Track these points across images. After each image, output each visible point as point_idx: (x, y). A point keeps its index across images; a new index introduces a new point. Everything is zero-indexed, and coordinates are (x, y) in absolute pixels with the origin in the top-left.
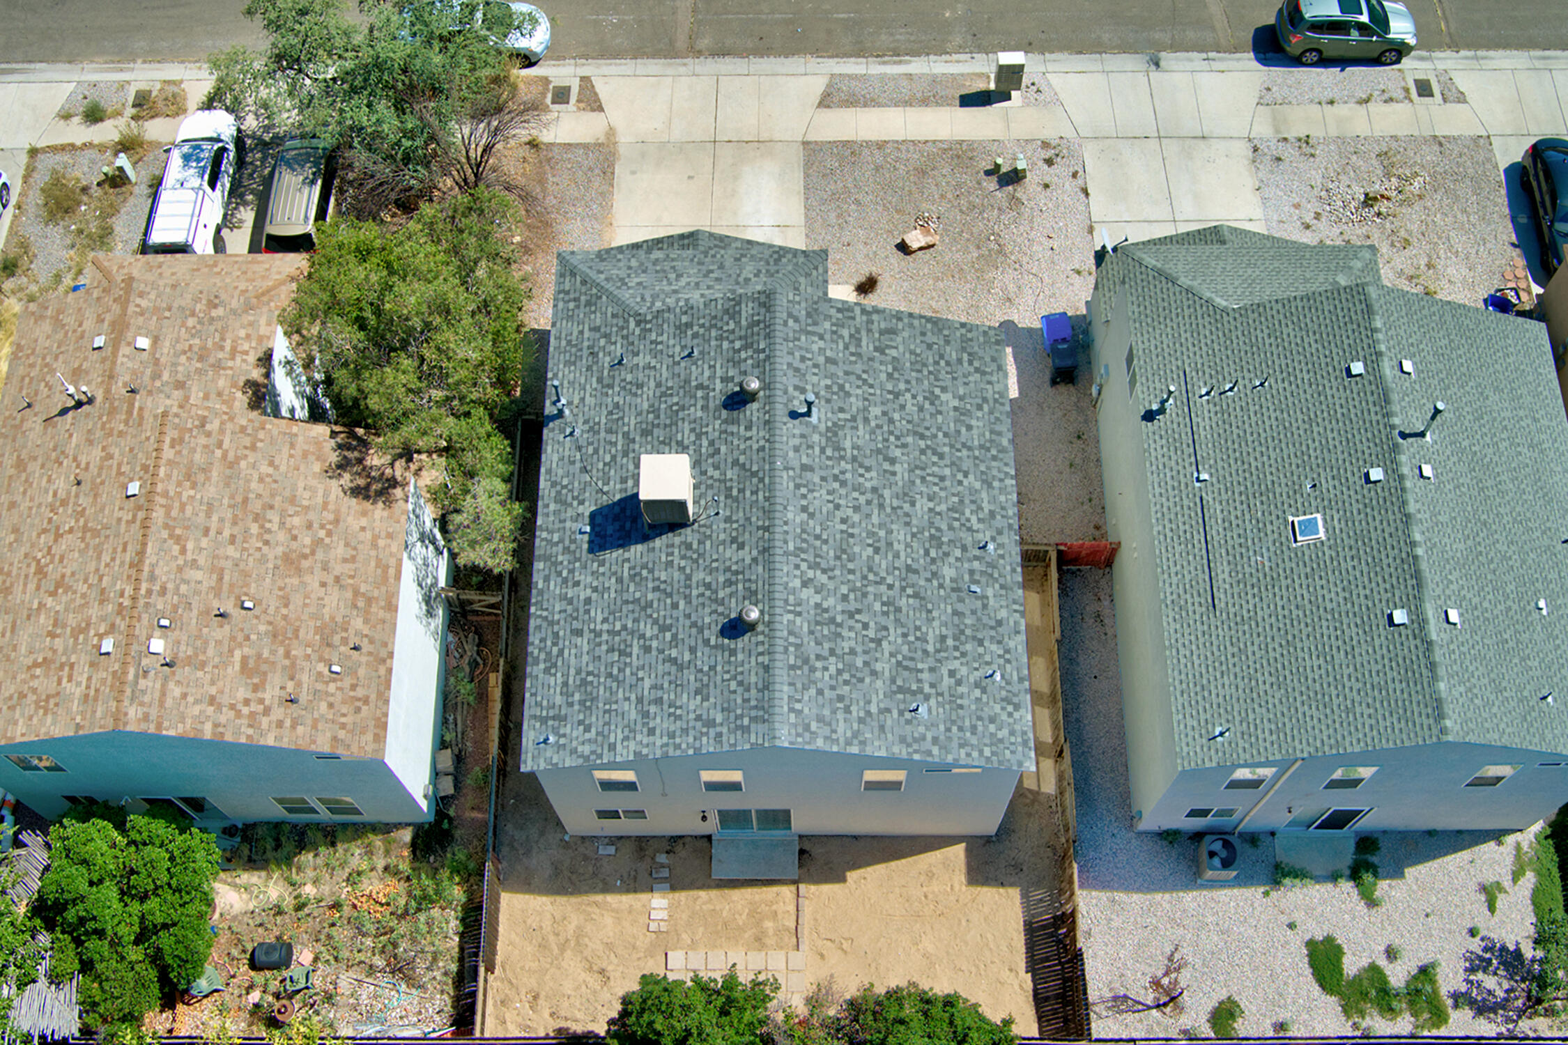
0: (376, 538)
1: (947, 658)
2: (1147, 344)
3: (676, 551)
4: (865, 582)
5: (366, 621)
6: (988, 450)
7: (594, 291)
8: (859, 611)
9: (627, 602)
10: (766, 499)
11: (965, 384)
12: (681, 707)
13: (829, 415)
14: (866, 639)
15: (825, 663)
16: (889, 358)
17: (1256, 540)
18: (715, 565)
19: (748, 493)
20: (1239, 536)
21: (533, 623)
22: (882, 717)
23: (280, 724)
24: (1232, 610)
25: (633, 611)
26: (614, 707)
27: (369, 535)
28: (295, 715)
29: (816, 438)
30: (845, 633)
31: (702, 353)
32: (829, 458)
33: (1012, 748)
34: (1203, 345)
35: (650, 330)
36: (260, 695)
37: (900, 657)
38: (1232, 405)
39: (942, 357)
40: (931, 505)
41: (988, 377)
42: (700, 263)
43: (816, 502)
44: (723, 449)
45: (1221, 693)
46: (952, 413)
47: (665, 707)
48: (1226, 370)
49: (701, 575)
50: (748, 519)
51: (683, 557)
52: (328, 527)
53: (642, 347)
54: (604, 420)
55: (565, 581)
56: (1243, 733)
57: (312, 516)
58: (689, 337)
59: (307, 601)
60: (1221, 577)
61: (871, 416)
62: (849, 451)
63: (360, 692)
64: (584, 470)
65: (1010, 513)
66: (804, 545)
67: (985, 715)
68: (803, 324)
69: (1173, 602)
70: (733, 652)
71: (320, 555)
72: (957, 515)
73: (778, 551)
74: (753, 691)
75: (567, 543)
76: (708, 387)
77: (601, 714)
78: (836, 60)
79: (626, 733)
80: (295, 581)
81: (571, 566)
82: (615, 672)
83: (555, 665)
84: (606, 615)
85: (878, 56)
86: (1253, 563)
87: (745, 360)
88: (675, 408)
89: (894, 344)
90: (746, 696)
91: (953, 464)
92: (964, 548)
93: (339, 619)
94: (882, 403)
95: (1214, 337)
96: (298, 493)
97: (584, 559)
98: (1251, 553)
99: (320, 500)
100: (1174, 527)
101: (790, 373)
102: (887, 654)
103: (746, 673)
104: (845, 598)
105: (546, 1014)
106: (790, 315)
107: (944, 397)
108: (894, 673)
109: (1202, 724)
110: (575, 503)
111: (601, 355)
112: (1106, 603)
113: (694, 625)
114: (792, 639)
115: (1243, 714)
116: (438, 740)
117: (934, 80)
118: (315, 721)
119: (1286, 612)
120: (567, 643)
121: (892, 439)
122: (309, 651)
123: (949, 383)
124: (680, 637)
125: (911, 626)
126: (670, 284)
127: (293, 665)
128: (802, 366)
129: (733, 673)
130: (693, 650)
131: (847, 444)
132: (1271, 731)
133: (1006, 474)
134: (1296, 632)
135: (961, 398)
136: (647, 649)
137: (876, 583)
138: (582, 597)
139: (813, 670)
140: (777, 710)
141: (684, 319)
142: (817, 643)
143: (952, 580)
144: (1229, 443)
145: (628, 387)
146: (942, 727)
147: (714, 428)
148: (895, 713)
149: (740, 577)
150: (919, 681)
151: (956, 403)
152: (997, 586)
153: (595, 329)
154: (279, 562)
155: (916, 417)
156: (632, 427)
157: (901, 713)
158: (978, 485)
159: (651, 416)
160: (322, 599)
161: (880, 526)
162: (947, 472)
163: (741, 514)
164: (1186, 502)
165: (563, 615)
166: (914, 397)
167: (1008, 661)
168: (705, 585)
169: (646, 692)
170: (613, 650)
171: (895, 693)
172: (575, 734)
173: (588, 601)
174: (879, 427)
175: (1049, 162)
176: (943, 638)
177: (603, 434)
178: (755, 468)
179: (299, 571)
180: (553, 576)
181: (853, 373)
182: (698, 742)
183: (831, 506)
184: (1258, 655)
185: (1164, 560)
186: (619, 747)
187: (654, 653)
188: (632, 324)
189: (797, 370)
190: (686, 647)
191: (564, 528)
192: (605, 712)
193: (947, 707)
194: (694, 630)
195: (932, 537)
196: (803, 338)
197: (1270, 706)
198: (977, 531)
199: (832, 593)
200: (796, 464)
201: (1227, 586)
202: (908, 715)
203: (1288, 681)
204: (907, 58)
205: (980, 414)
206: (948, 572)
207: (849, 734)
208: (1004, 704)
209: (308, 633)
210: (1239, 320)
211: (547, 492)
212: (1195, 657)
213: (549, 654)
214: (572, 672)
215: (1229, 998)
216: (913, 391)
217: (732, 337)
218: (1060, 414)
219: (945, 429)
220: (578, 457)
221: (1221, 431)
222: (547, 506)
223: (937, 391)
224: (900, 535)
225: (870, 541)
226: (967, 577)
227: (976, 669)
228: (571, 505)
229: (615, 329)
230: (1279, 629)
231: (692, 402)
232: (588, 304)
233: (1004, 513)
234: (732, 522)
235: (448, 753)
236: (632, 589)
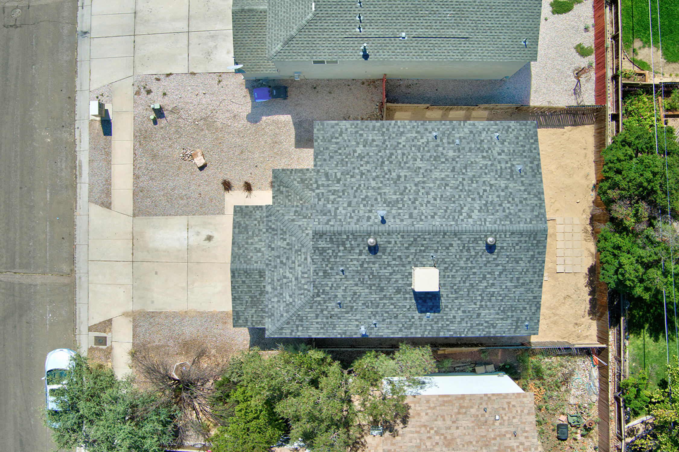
0: (430, 408)
1: (493, 156)
2: (326, 54)
3: (447, 274)
4: (464, 190)
5: (472, 407)
6: (384, 132)
7: (294, 318)
8: (479, 194)
9: (468, 295)
10: (429, 234)
11: (349, 141)
12: (523, 269)
13: (380, 205)
14: (491, 190)
15: (506, 208)
16: (342, 177)
17: (440, 15)
18: (458, 257)
19: (424, 242)
20: (435, 23)
21: (470, 335)
22: (526, 185)
23: (527, 437)
24: (471, 30)
25: (473, 292)
26: (517, 298)
27: (429, 411)
28: (521, 432)
29: (394, 212)
30: (490, 200)
31: (342, 265)
32: (404, 205)
33: (528, 130)
34: (332, 28)
35: (324, 290)
36: (515, 448)
37: (497, 176)
38: (368, 18)
39: (336, 152)
40: (418, 160)
41: (344, 130)
42: (275, 267)
43: (428, 212)
44: (398, 254)
45: (507, 40)
46: (367, 148)
47: (521, 276)
48: (348, 18)
49: (462, 262)
50: (438, 242)
51: (451, 271)
52: (428, 429)
53: (333, 294)
54: (371, 310)
55: (452, 322)
56: (526, 33)
57: (424, 437)
58: (332, 271)
59: (467, 434)
60: (454, 33)
61: (377, 186)
62: (398, 196)
63: (506, 406)
64: (396, 317)
65: (415, 124)
66: (451, 217)
67: (516, 141)
68: (330, 217)
69: (461, 56)
70: (502, 248)
71: (443, 431)
72: (422, 149)
73: (457, 228)
74: (522, 239)
75: (433, 323)
76: (363, 262)
77: (519, 303)
78: (78, 199)
79: (530, 292)
80: (458, 440)
81: (445, 320)
82: (501, 298)
83: (492, 324)
84: (473, 303)
85: (76, 178)
86: (450, 19)
87: (351, 244)
88: (371, 277)
89: (334, 174)
90: (523, 242)
91: (394, 149)
92: (438, 146)
93: (473, 419)
94: (368, 180)
95: (329, 22)
96: (415, 445)
97: (443, 315)
98: (445, 19)
99: (415, 435)
100: (425, 51)
101: (360, 223)
102: (496, 182)
103: (513, 242)
104: (473, 199)
105: (583, 320)
106: (327, 223)
107: (359, 151)
108: (505, 179)
109: (519, 49)
110: (413, 320)
111: (333, 313)
112: (402, 83)
113: (485, 265)
114: (498, 222)
115: (518, 32)
116: (472, 373)
117: (93, 148)
118: (522, 423)
119: (476, 7)
120: (483, 320)
121: (387, 176)
122: (490, 430)
123: (351, 149)
124: (490, 271)
125: (481, 171)
126: (291, 282)
127: (499, 436)
128: (355, 218)
129: (512, 248)
130: (497, 265)
131: (394, 197)
132: (527, 21)
133: (395, 124)
134: (486, 4)
135: (358, 143)
136: (493, 284)
137: (463, 185)
138: (462, 314)
139: (510, 214)
140: (532, 229)
141: (321, 274)
142: (497, 211)
143: (455, 152)
144: (388, 21)
145: (354, 299)
146: (525, 159)
147: (385, 258)
148: (523, 179)
149: (466, 245)
150: (506, 168)
151: (361, 146)
152: (453, 132)
153: (317, 316)
154: (451, 448)
155: (373, 165)
156: (377, 296)
157: (522, 177)
158: (404, 138)
159: (373, 288)
160: (465, 427)
161: (435, 183)
162: (399, 152)
163: (435, 245)
164: (414, 45)
165: (469, 322)
166: (362, 166)
167: (489, 129)
168: (467, 261)
169: (513, 284)
170: (490, 299)
171: (513, 179)
172: (526, 314)
173: (464, 312)
174: (382, 182)
175: (149, 92)
176: (483, 157)
177: (378, 310)
178: (412, 239)
179: (453, 439)
180: (448, 328)
181: (354, 194)
182: (540, 262)
183: (428, 205)
184: (493, 22)
185: (441, 57)
186: (535, 295)
187: (495, 282)
188: (319, 299)
189: (358, 220)
190: (496, 268)
191: (425, 324)
192: (518, 301)
193: (515, 157)
194: (488, 265)
195: (435, 160)
196: (339, 217)
197: (517, 20)
198: (428, 139)
199: (472, 205)
200: (410, 221)
201: (459, 31)
202: (523, 174)
203: (507, 11)
204: (77, 162)
205: (365, 135)
206: (451, 153)
207: (536, 199)
208: (509, 132)
209: (483, 431)
210: (322, 9)
211: (404, 334)
212: (489, 49)
213: (486, 327)
214: (497, 316)
215: (575, 48)
216: (359, 166)
217: (337, 251)
218: (301, 96)
219: (377, 152)
220: (389, 320)
221: (381, 24)
222: (412, 333)
223: (356, 155)
224: (436, 174)
225: (443, 188)
226: (452, 145)
227: (495, 143)
228: (413, 322)
229: (319, 307)
230: (483, 11)
231: (369, 269)
232: (301, 320)
233: (416, 127)
234: (438, 249)
235: (477, 369)
236: (462, 293)
